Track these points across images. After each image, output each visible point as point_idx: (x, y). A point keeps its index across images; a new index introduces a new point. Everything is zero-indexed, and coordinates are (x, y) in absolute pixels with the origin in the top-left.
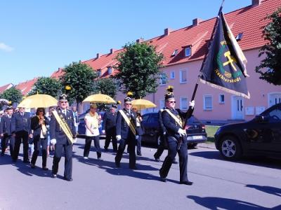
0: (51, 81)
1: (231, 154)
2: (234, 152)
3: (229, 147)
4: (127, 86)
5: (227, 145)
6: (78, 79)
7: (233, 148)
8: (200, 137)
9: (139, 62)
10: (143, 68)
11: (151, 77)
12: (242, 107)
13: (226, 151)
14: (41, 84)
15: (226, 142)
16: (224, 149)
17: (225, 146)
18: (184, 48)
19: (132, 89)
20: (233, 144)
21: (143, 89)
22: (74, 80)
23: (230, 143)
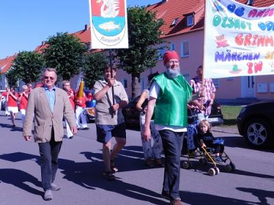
0: (33, 55)
1: (260, 140)
2: (263, 139)
3: (257, 132)
4: (122, 60)
5: (255, 129)
6: (64, 53)
7: (263, 133)
8: (215, 120)
9: (136, 30)
10: (141, 37)
11: (150, 48)
12: (253, 83)
13: (253, 138)
14: (22, 59)
15: (253, 126)
16: (250, 134)
17: (252, 130)
18: (186, 16)
19: (128, 63)
20: (262, 128)
21: (141, 63)
22: (59, 54)
23: (258, 127)
